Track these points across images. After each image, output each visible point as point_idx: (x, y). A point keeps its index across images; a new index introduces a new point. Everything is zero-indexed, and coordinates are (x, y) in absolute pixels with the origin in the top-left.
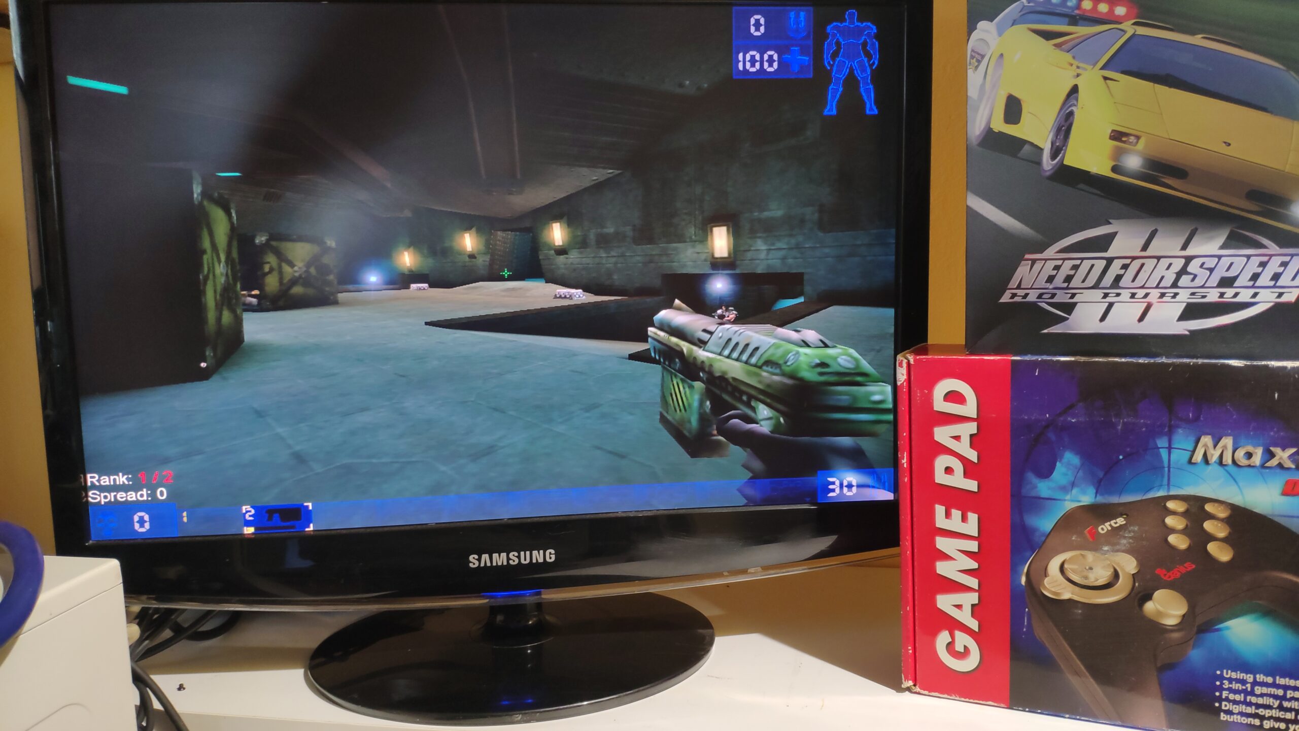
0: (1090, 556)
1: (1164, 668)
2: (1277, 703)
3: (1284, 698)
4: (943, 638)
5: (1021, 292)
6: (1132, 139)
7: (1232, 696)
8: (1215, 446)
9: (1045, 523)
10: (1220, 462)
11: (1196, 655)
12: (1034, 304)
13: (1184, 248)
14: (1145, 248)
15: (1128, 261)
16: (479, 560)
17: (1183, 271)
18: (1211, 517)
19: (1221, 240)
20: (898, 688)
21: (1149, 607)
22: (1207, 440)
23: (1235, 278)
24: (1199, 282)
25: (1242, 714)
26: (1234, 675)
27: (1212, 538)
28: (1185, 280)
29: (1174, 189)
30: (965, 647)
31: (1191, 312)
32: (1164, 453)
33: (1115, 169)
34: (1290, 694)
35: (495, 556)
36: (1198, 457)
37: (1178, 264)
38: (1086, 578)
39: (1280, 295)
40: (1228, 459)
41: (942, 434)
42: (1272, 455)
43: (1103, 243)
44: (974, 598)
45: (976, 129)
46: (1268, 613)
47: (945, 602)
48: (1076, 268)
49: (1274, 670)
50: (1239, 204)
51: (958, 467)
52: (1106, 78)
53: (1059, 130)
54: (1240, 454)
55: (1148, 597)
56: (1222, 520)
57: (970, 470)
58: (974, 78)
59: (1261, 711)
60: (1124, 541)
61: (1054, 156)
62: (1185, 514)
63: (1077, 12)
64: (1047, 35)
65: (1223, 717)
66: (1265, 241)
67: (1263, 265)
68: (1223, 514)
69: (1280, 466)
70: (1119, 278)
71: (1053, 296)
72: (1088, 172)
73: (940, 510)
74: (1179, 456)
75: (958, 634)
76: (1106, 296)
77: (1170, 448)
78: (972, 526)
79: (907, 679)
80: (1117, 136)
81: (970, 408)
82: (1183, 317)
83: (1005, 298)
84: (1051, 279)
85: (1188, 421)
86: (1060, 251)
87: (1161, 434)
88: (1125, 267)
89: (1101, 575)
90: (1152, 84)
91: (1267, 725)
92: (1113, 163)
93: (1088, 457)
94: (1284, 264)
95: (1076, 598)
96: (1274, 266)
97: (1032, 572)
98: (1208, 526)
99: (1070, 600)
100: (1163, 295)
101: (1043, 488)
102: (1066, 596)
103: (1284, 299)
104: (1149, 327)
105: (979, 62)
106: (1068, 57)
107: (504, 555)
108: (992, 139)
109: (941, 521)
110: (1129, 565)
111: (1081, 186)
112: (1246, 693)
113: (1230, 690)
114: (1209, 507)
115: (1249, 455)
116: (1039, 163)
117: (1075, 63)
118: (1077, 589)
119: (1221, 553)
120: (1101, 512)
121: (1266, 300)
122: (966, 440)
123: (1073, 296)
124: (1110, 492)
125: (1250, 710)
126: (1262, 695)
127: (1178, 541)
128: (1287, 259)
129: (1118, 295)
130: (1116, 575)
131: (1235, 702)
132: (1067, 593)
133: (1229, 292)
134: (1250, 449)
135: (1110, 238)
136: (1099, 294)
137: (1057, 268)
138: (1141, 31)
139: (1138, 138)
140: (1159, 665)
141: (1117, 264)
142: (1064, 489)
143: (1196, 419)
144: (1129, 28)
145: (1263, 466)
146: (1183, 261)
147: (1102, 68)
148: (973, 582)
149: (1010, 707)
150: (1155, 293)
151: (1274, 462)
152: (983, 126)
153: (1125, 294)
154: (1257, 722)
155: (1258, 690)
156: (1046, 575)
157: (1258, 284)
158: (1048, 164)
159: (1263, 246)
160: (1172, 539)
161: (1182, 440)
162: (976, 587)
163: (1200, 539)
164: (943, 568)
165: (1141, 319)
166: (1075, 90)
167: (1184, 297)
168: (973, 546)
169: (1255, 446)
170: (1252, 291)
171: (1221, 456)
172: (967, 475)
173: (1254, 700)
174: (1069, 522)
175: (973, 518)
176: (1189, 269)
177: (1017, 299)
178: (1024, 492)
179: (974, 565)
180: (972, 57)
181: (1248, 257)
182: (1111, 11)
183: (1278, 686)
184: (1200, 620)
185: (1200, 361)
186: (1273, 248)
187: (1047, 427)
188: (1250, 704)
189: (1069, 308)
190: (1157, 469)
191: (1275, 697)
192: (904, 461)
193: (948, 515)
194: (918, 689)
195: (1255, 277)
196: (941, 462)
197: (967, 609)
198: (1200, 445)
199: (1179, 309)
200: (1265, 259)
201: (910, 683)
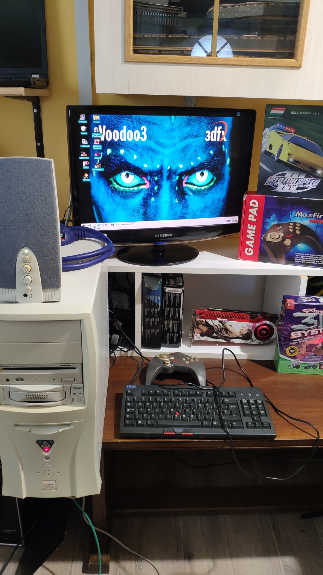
0: (275, 233)
1: (287, 253)
2: (304, 258)
3: (306, 257)
4: (247, 249)
5: (268, 183)
6: (292, 155)
7: (297, 258)
8: (299, 213)
9: (268, 227)
10: (300, 216)
11: (292, 251)
12: (270, 185)
13: (298, 177)
14: (291, 176)
15: (288, 179)
16: (157, 236)
17: (297, 181)
18: (297, 226)
19: (304, 176)
20: (237, 259)
21: (285, 242)
22: (298, 212)
23: (306, 183)
24: (300, 183)
25: (298, 260)
26: (298, 254)
27: (297, 230)
28: (298, 183)
29: (298, 166)
30: (251, 251)
31: (298, 189)
32: (290, 214)
33: (288, 161)
34: (307, 257)
35: (160, 235)
36: (296, 215)
37: (296, 180)
38: (274, 237)
39: (313, 187)
40: (301, 216)
41: (251, 211)
42: (308, 215)
43: (284, 175)
44: (253, 242)
45: (263, 150)
46: (305, 243)
47: (248, 243)
48: (279, 179)
49: (305, 253)
50: (308, 170)
51: (253, 217)
52: (288, 143)
53: (279, 152)
54: (303, 215)
55: (285, 240)
56: (299, 227)
57: (255, 217)
58: (264, 139)
59: (302, 260)
60: (282, 230)
61: (277, 157)
62: (293, 226)
63: (285, 129)
64: (279, 133)
65: (295, 261)
66: (312, 177)
67: (311, 181)
68: (299, 225)
69: (310, 217)
70: (286, 181)
71: (274, 184)
72: (283, 161)
73: (249, 225)
74: (293, 215)
75: (249, 248)
76: (283, 185)
77: (292, 214)
78: (254, 228)
79: (239, 257)
80: (289, 155)
81: (257, 206)
82: (296, 190)
83: (265, 184)
84: (274, 181)
85: (295, 209)
86: (276, 176)
87: (290, 211)
88: (287, 180)
89: (277, 237)
90: (296, 146)
91: (302, 262)
92: (287, 160)
93: (277, 215)
94: (314, 181)
95: (272, 241)
96: (313, 181)
97: (265, 237)
98: (296, 228)
99: (271, 241)
100: (293, 185)
101: (268, 221)
102: (270, 241)
103: (314, 187)
104: (290, 191)
105: (265, 136)
106: (282, 138)
107: (162, 235)
108: (266, 152)
109: (249, 227)
110: (282, 235)
111: (281, 163)
112: (299, 257)
113: (297, 256)
114: (297, 224)
115: (305, 215)
116: (274, 158)
117: (283, 139)
118: (272, 239)
119: (298, 232)
120: (278, 225)
121: (311, 187)
122: (255, 212)
123: (278, 184)
124: (280, 222)
125: (300, 260)
126: (302, 257)
127: (291, 230)
128: (315, 180)
129: (286, 185)
130: (280, 237)
131: (297, 259)
132: (271, 240)
133: (305, 185)
134: (305, 214)
135: (286, 174)
136: (282, 184)
137: (275, 179)
138: (296, 135)
139: (293, 155)
140: (285, 252)
141: (286, 179)
142: (272, 221)
143: (297, 208)
144: (294, 134)
145: (307, 217)
146: (298, 179)
147: (288, 141)
148: (253, 239)
149: (258, 261)
150: (292, 185)
151: (309, 216)
152: (265, 149)
153: (287, 185)
154: (301, 262)
155: (302, 256)
156: (267, 237)
157: (310, 184)
158: (276, 158)
159: (311, 178)
160: (290, 230)
161: (294, 212)
162: (254, 239)
163: (295, 229)
164: (248, 236)
165: (289, 189)
166: (282, 145)
167: (297, 186)
168: (254, 232)
169: (306, 213)
170: (309, 186)
171: (300, 215)
172: (255, 218)
173: (301, 258)
174: (272, 227)
175: (255, 226)
176: (298, 181)
177: (267, 184)
178: (265, 222)
179: (254, 235)
180: (264, 135)
181: (309, 179)
182: (291, 130)
183: (305, 255)
184: (293, 244)
185: (299, 198)
186: (313, 178)
187: (270, 209)
188: (300, 259)
189: (276, 187)
190: (289, 217)
191: (304, 257)
192: (243, 216)
193: (250, 226)
194: (241, 259)
195: (309, 183)
196: (250, 216)
197: (252, 244)
198: (297, 213)
199: (296, 188)
200: (311, 180)
201: (239, 258)
